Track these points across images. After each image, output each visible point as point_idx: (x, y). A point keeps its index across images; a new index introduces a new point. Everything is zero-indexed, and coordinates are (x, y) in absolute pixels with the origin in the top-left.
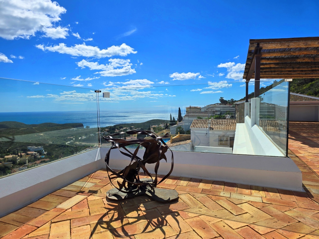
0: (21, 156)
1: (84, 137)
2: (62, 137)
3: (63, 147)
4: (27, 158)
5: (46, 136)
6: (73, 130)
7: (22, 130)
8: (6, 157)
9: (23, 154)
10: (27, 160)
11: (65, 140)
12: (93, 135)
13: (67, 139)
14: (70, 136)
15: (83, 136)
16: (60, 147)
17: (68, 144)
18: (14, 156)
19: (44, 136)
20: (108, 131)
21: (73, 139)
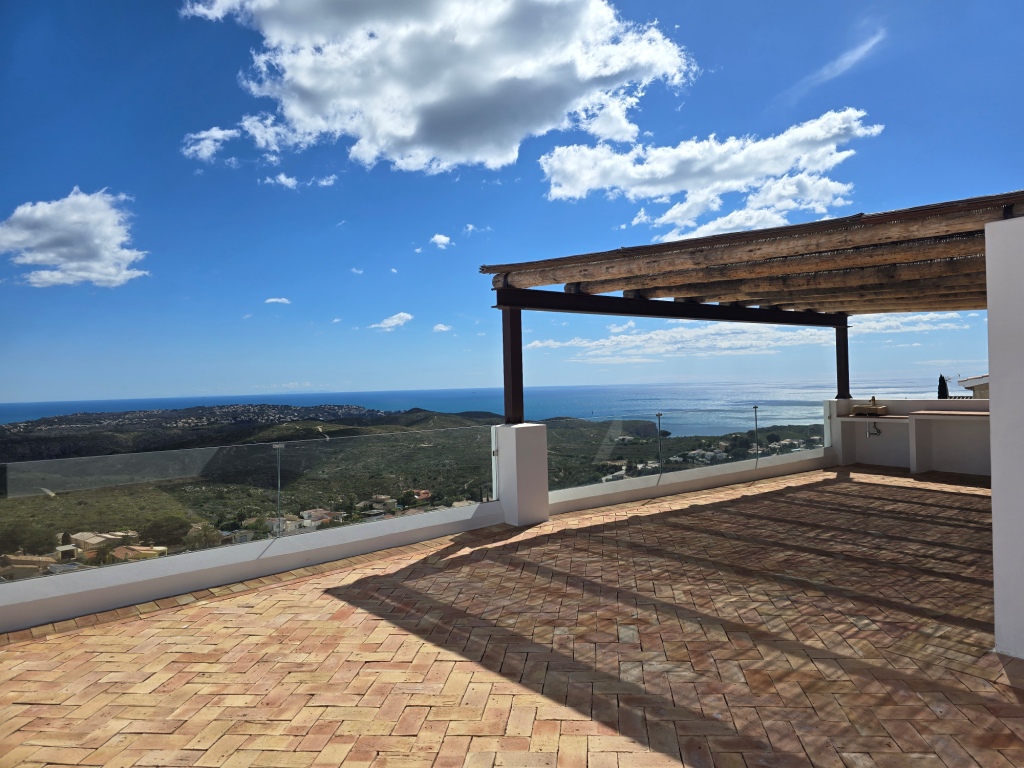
1: (651, 464)
6: (623, 439)
8: (456, 505)
11: (599, 470)
12: (678, 459)
13: (605, 466)
14: (614, 460)
15: (649, 462)
18: (473, 502)
20: (726, 450)
21: (621, 469)
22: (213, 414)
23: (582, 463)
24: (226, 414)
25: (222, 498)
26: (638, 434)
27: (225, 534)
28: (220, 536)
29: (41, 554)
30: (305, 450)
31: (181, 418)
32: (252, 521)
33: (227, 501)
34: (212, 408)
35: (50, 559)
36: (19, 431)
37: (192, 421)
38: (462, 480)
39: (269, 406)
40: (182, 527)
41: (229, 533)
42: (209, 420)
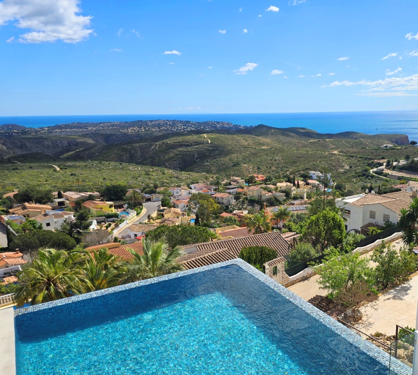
0: (298, 186)
1: (403, 162)
2: (366, 159)
3: (363, 178)
4: (306, 190)
5: (341, 155)
6: (386, 146)
7: (311, 142)
8: (279, 184)
9: (301, 183)
10: (305, 192)
11: (369, 165)
13: (372, 163)
14: (379, 159)
15: (401, 161)
16: (359, 176)
17: (373, 172)
18: (289, 184)
19: (339, 155)
21: (382, 165)
22: (147, 125)
23: (359, 161)
24: (154, 126)
25: (148, 175)
26: (397, 143)
27: (147, 196)
28: (143, 198)
29: (44, 203)
30: (196, 148)
31: (130, 127)
32: (162, 189)
33: (151, 176)
34: (146, 122)
35: (49, 207)
36: (45, 132)
37: (136, 129)
38: (286, 169)
39: (178, 121)
40: (122, 191)
41: (149, 195)
42: (145, 128)
